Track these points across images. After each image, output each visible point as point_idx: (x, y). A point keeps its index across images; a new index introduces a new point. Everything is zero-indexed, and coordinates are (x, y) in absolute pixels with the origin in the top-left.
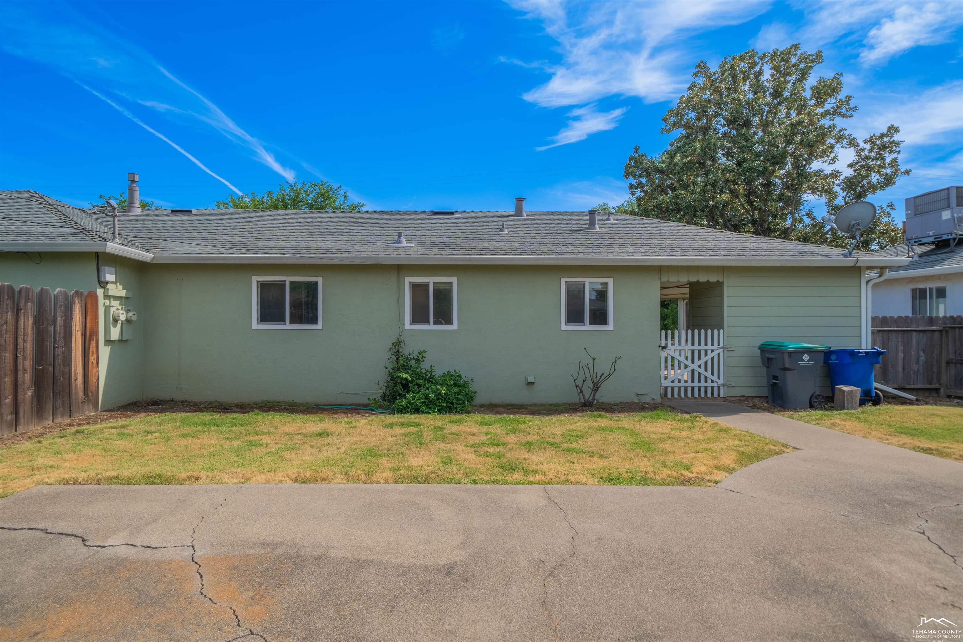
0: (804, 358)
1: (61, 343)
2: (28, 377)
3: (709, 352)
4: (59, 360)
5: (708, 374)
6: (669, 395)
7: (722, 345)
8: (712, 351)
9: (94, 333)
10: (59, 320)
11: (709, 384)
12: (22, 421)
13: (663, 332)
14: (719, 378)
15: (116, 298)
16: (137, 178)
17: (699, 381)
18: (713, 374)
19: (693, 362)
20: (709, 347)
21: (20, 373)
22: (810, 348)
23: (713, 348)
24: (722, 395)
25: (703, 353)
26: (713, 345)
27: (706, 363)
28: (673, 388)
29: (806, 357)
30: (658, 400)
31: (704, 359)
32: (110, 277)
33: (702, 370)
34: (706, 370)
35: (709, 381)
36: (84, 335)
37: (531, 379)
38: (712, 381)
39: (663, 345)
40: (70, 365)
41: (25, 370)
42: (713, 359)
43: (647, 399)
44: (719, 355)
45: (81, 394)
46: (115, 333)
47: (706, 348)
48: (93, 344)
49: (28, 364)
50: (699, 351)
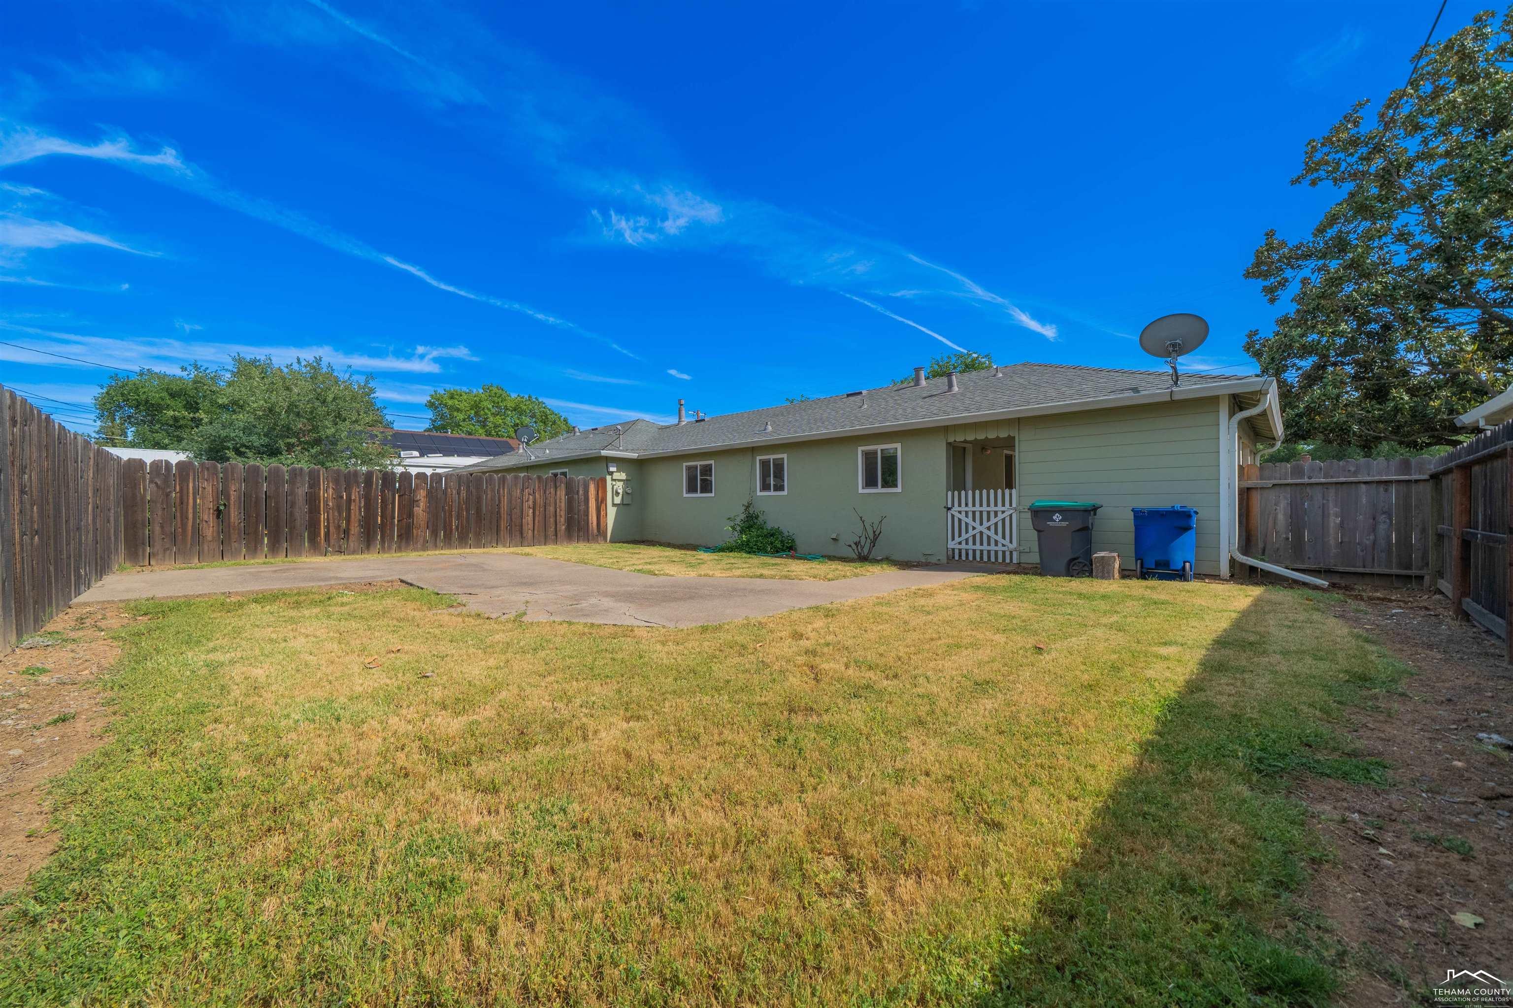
0: (1054, 518)
1: (583, 504)
2: (562, 520)
3: (999, 514)
4: (582, 512)
5: (999, 538)
6: (957, 558)
7: (1014, 505)
8: (1003, 512)
9: (604, 499)
10: (581, 492)
11: (1000, 548)
12: (559, 539)
13: (950, 493)
14: (1011, 542)
15: (619, 480)
16: (683, 402)
17: (989, 544)
18: (1004, 537)
19: (981, 524)
20: (1000, 508)
21: (558, 517)
22: (1061, 507)
23: (1003, 509)
24: (1015, 561)
25: (992, 515)
26: (1003, 505)
27: (996, 524)
28: (960, 550)
29: (1057, 517)
30: (944, 560)
31: (993, 520)
32: (612, 469)
33: (992, 533)
34: (996, 533)
35: (1000, 545)
36: (597, 500)
37: (834, 536)
38: (1003, 545)
39: (950, 505)
40: (587, 515)
41: (561, 516)
42: (1004, 520)
43: (933, 560)
44: (1011, 516)
45: (595, 531)
46: (618, 500)
47: (996, 509)
48: (603, 506)
49: (563, 513)
50: (988, 513)
